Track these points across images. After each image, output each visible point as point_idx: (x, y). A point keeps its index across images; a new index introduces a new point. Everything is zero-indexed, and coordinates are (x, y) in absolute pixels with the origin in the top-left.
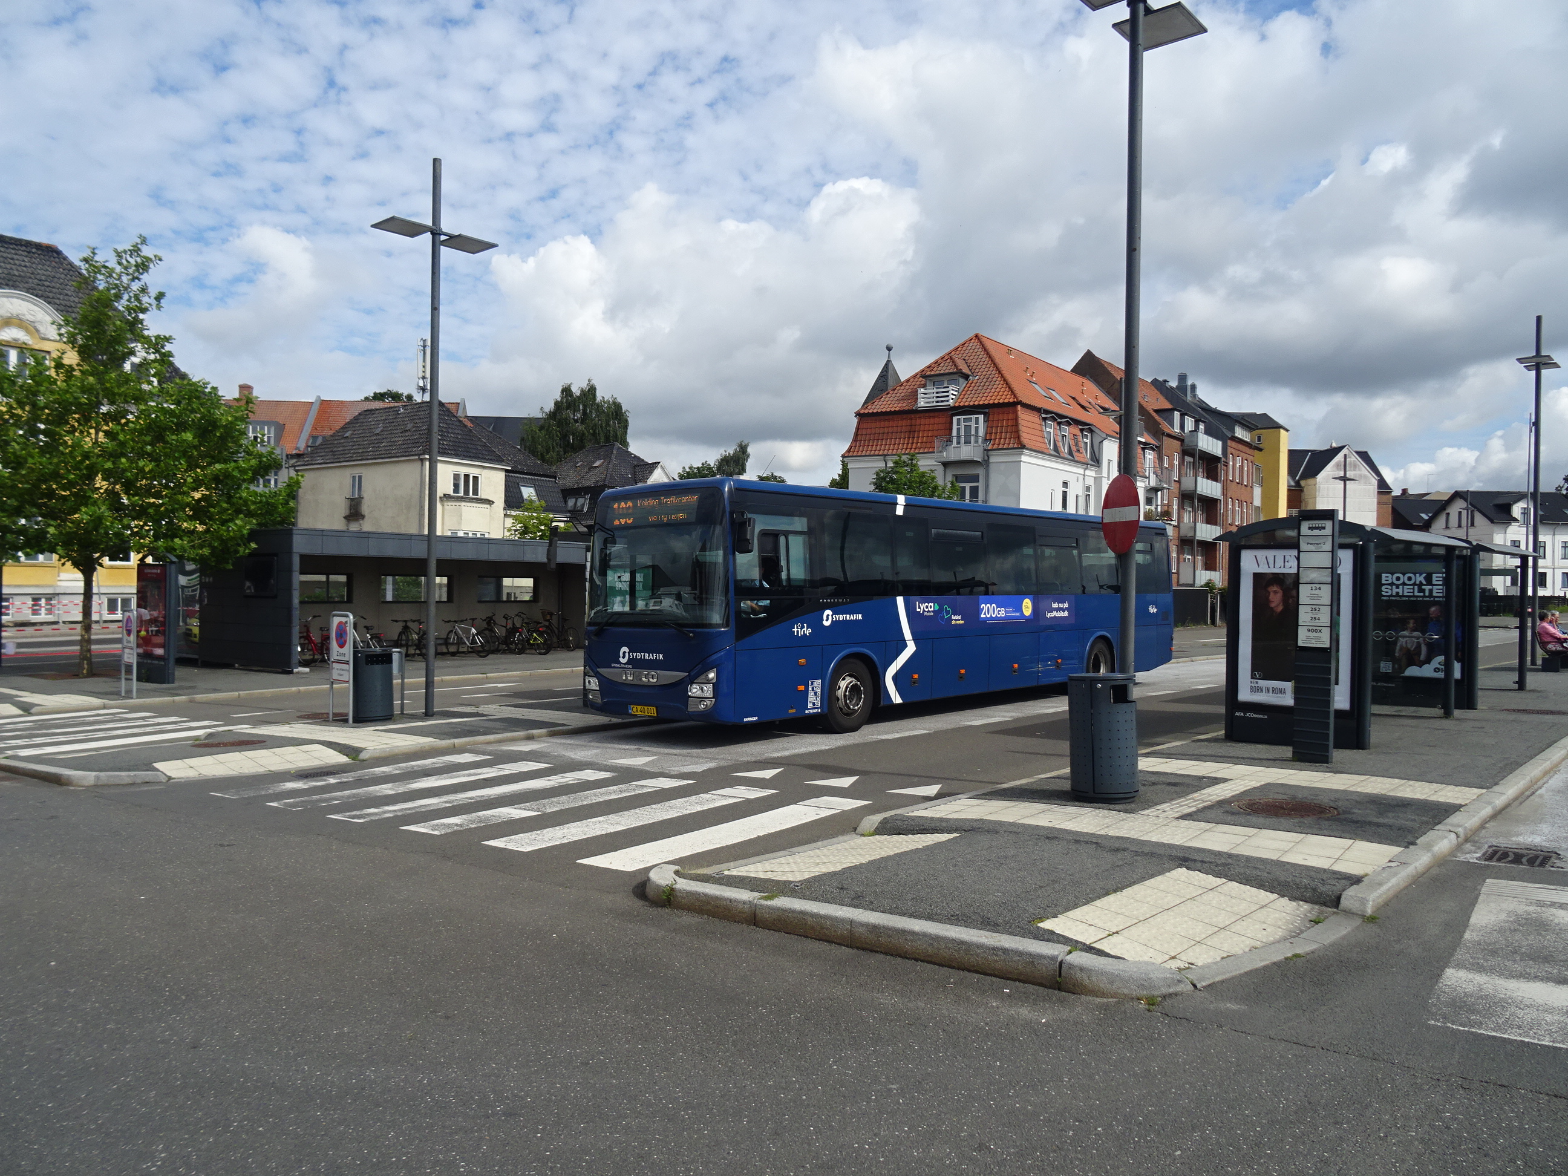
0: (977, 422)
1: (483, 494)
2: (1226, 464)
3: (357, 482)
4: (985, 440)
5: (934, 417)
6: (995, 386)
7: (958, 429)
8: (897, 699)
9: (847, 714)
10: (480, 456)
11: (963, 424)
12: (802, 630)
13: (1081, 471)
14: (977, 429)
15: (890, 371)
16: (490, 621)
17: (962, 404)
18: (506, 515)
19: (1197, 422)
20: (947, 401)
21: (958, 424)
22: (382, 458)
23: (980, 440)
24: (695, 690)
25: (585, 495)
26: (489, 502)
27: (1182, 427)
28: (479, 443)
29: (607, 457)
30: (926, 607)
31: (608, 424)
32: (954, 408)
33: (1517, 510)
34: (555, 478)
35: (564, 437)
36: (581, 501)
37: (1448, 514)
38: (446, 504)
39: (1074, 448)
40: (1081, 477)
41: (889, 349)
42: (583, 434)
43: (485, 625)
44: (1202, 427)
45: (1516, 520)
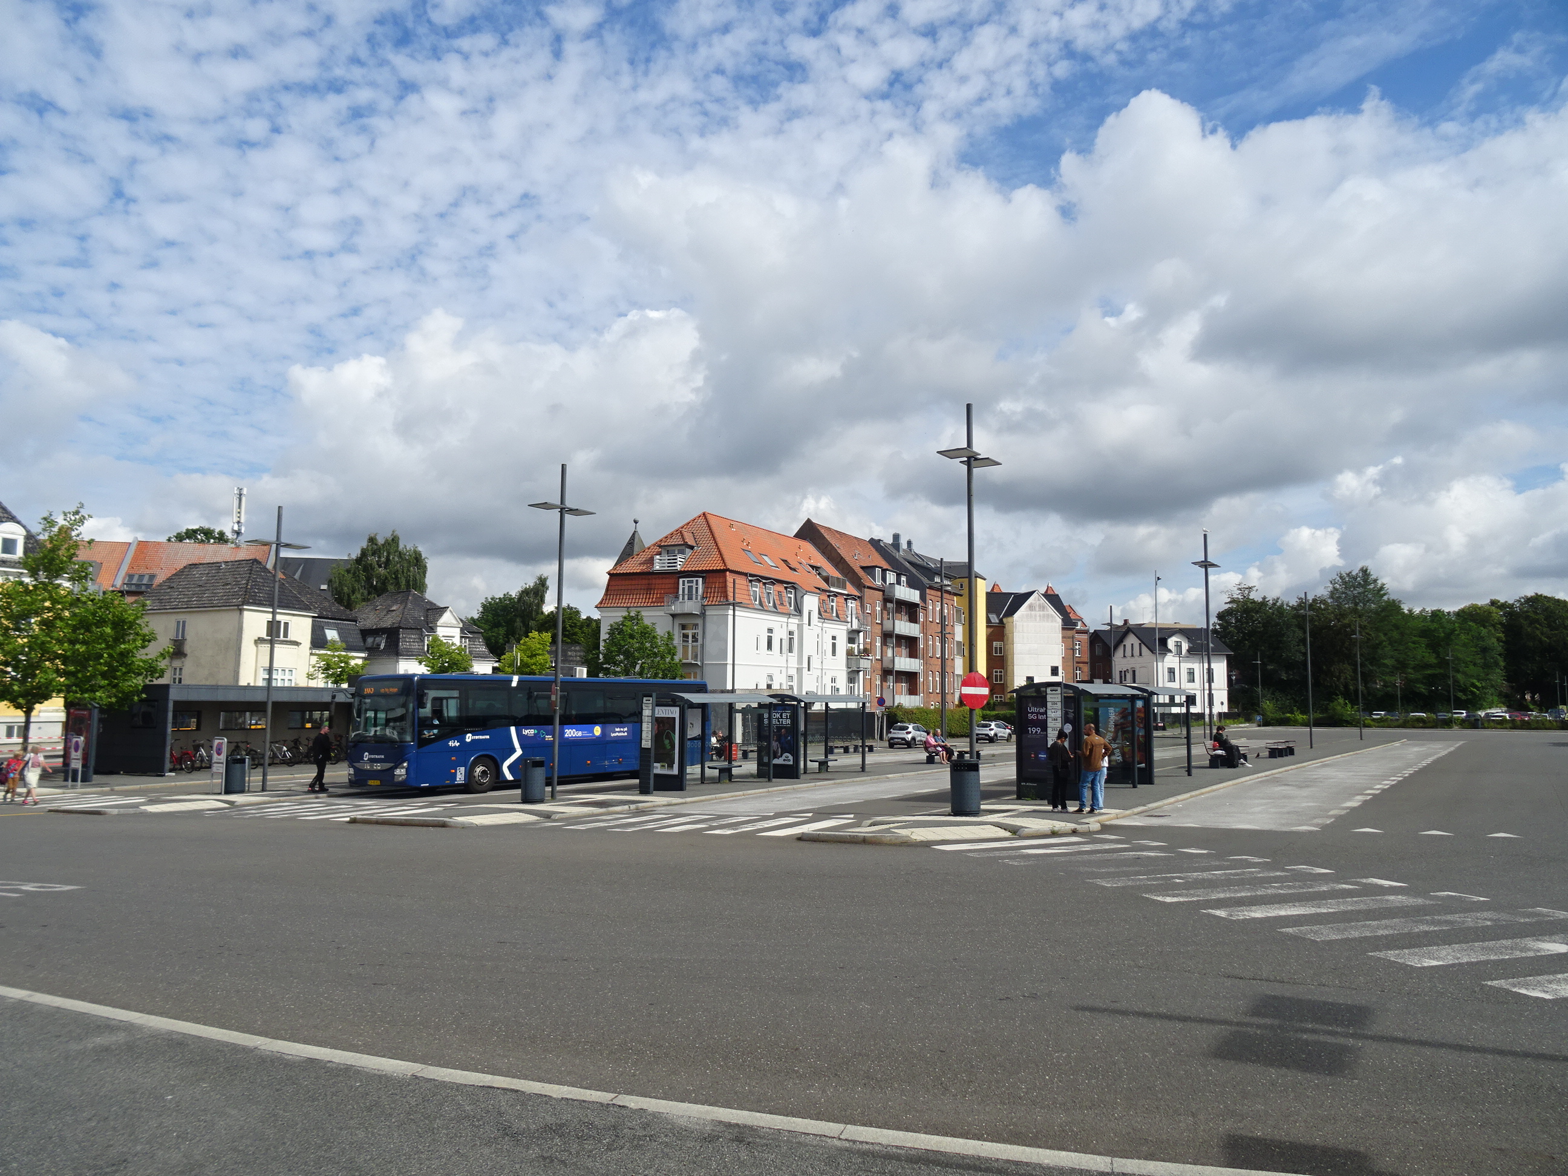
0: (697, 584)
1: (292, 636)
2: (925, 609)
3: (182, 626)
4: (703, 598)
5: (666, 578)
6: (712, 556)
7: (683, 589)
8: (510, 777)
9: (481, 785)
10: (291, 605)
11: (687, 585)
12: (454, 744)
13: (785, 619)
14: (697, 588)
15: (636, 540)
16: (296, 742)
17: (686, 569)
18: (311, 654)
19: (899, 576)
20: (676, 566)
21: (684, 585)
22: (205, 607)
23: (699, 598)
24: (398, 772)
25: (382, 634)
26: (297, 644)
27: (884, 579)
28: (291, 595)
29: (404, 602)
30: (529, 732)
31: (409, 570)
32: (680, 572)
33: (1171, 643)
34: (356, 621)
35: (369, 579)
36: (378, 639)
37: (1125, 645)
38: (260, 645)
39: (778, 602)
40: (785, 625)
41: (636, 522)
42: (386, 578)
43: (292, 744)
44: (903, 579)
45: (1170, 651)
